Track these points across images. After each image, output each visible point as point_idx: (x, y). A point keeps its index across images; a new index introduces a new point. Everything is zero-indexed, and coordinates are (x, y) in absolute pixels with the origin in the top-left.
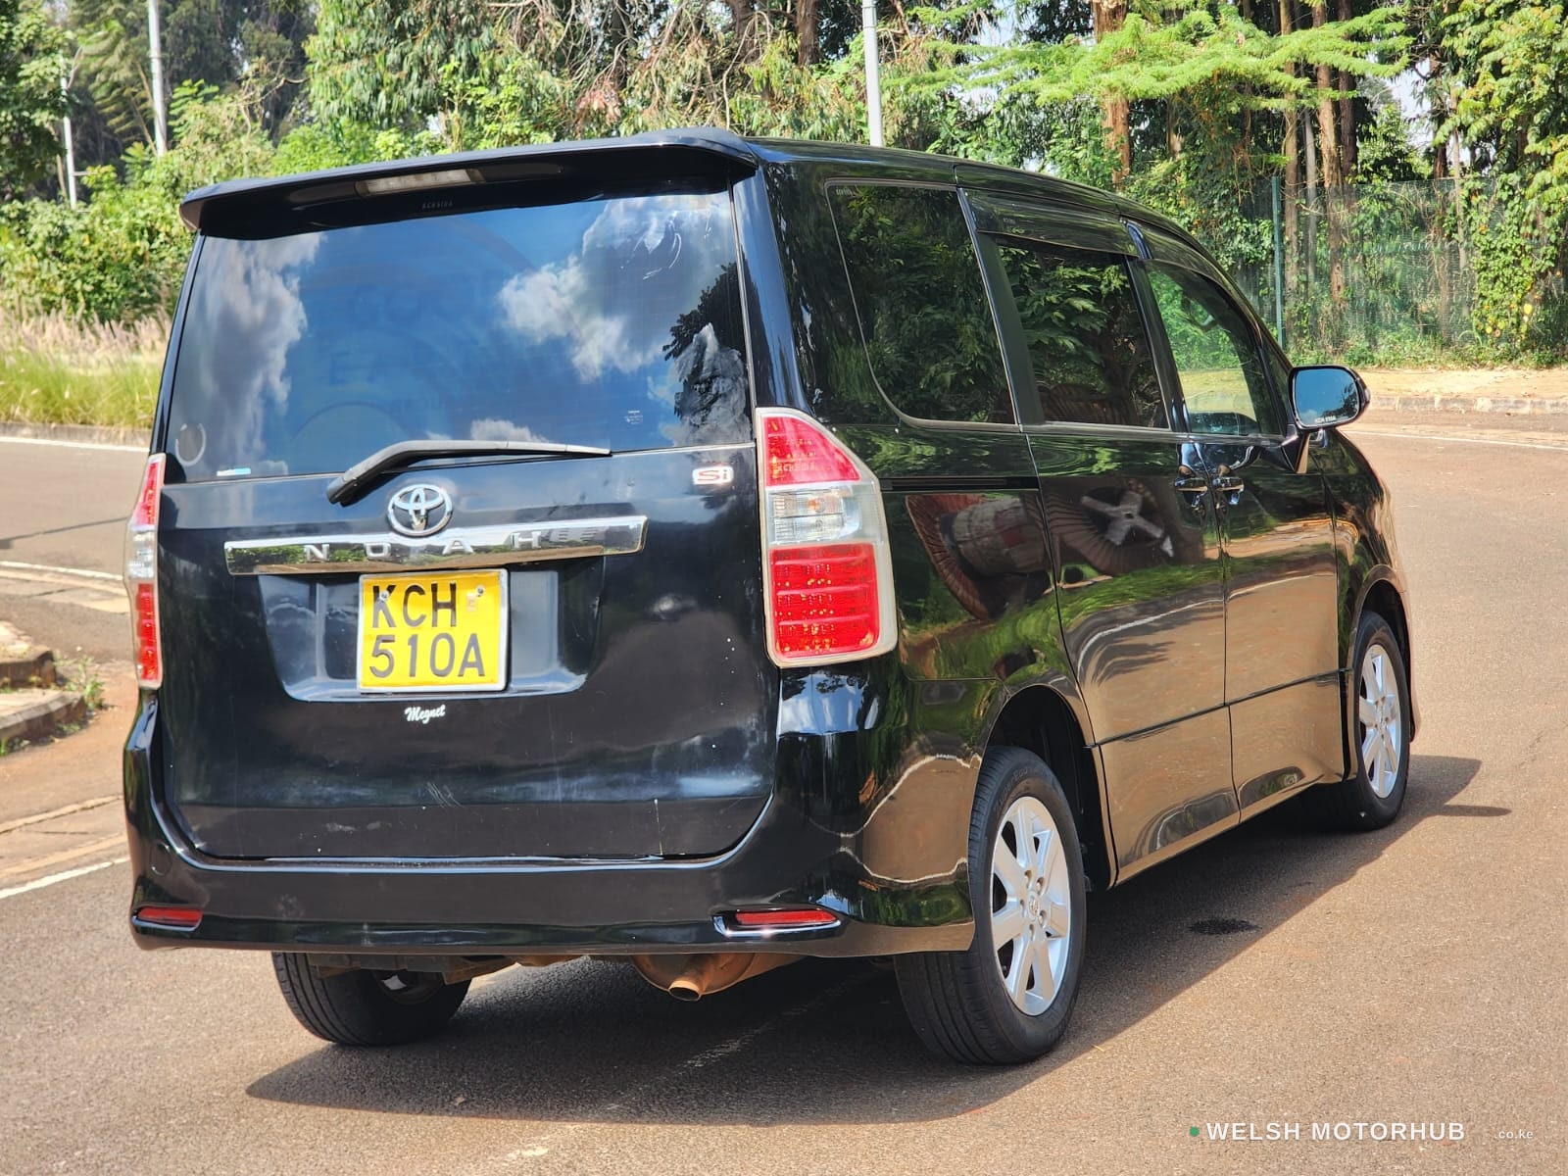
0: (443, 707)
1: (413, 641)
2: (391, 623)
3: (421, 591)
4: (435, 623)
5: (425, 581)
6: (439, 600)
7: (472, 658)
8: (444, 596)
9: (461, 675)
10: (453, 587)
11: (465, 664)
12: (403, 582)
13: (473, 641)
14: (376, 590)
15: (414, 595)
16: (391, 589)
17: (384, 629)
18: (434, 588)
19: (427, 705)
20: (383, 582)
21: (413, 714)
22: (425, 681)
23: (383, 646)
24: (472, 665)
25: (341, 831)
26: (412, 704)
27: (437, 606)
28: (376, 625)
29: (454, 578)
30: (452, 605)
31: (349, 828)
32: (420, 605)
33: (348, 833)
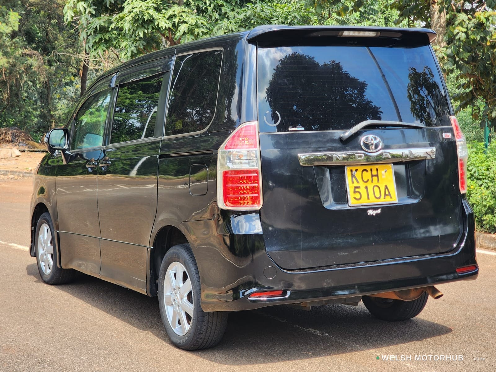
0: (380, 209)
1: (366, 188)
2: (358, 182)
4: (372, 182)
5: (368, 168)
6: (373, 174)
7: (387, 193)
8: (375, 173)
9: (385, 198)
10: (377, 170)
11: (385, 195)
12: (361, 168)
13: (386, 187)
14: (352, 171)
15: (365, 172)
16: (356, 170)
17: (356, 184)
18: (371, 170)
19: (375, 209)
20: (354, 169)
21: (370, 212)
22: (373, 201)
23: (357, 190)
24: (387, 195)
25: (343, 255)
26: (370, 209)
27: (372, 176)
28: (353, 182)
29: (377, 167)
30: (377, 176)
31: (346, 254)
32: (367, 175)
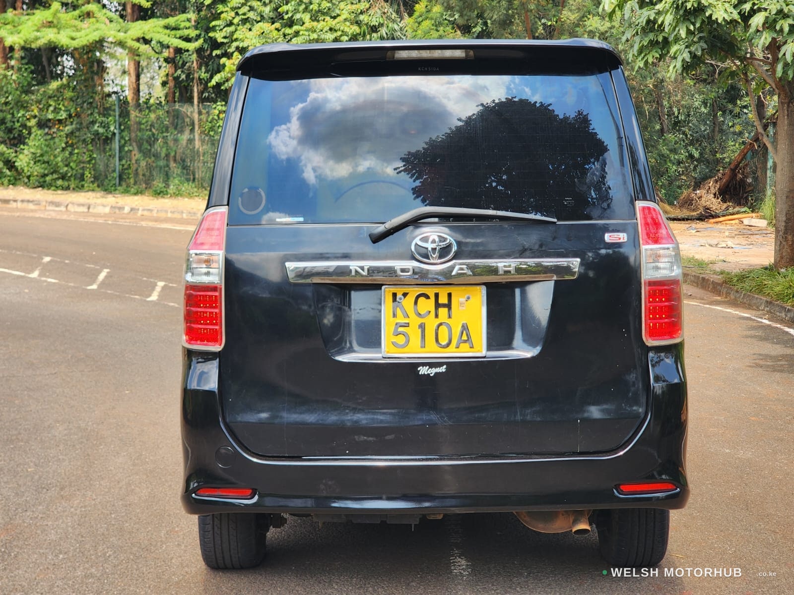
0: (445, 367)
1: (422, 327)
2: (407, 316)
3: (427, 297)
4: (437, 316)
5: (431, 291)
6: (440, 302)
7: (465, 337)
8: (443, 300)
9: (457, 347)
10: (450, 295)
11: (461, 341)
12: (414, 291)
13: (465, 328)
14: (395, 295)
15: (422, 299)
16: (405, 295)
17: (401, 320)
18: (437, 296)
19: (431, 365)
20: (400, 291)
21: (423, 370)
22: (432, 351)
23: (401, 329)
24: (465, 341)
25: (365, 441)
26: (424, 364)
27: (438, 305)
28: (394, 315)
29: (449, 289)
30: (449, 306)
31: (371, 439)
32: (426, 305)
33: (370, 441)
